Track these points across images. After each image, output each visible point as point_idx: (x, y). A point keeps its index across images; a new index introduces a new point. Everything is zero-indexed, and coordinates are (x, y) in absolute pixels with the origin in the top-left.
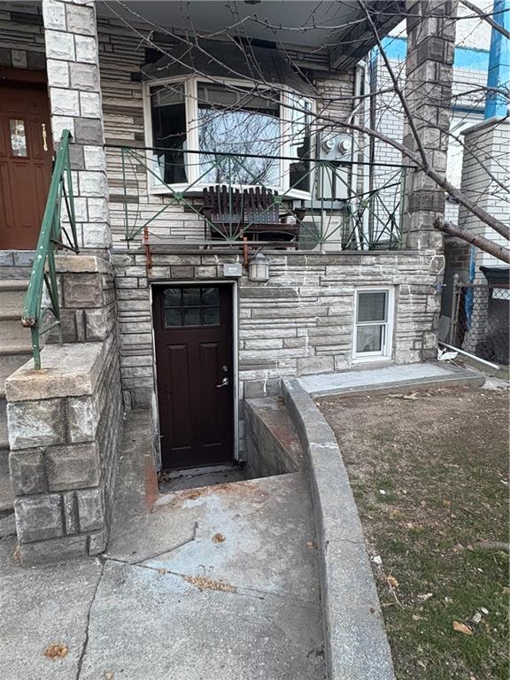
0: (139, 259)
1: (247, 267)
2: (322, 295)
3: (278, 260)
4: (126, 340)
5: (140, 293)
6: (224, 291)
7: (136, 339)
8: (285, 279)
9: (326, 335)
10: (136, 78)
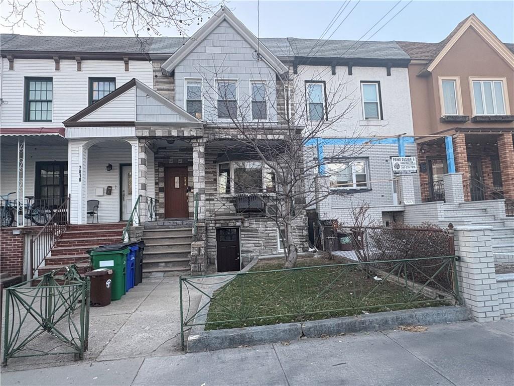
0: (213, 222)
1: (243, 223)
2: (266, 230)
3: (252, 221)
4: (209, 244)
5: (213, 231)
6: (237, 229)
7: (211, 244)
8: (254, 226)
9: (268, 243)
10: (215, 162)
